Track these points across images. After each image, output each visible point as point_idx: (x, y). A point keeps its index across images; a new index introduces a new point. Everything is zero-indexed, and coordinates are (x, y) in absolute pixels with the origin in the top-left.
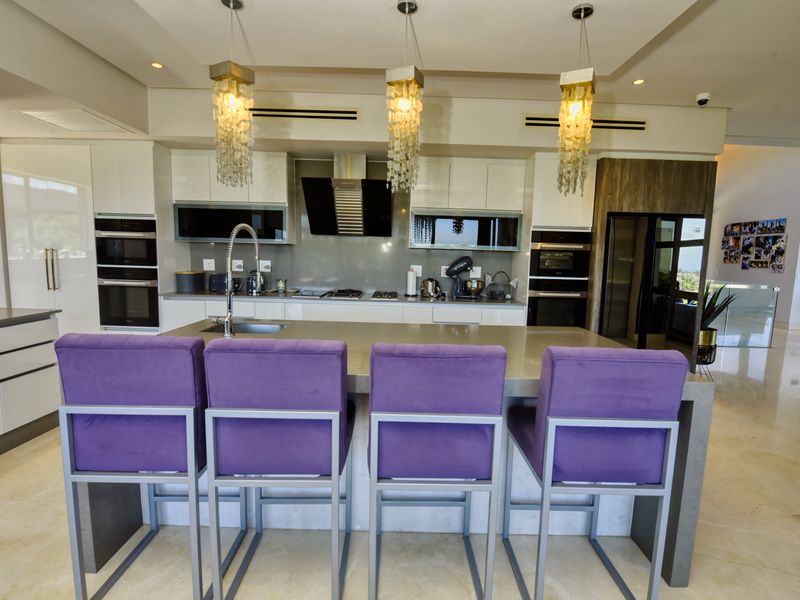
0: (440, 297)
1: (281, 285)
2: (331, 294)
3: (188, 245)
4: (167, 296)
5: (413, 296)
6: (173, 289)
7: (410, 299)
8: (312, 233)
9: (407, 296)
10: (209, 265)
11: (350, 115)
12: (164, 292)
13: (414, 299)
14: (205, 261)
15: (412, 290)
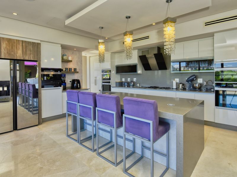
0: (184, 89)
1: (138, 85)
2: (149, 88)
3: (120, 75)
4: (113, 87)
5: (175, 89)
6: (115, 86)
7: (174, 90)
8: (145, 70)
9: (173, 89)
10: (123, 80)
11: (147, 37)
12: (112, 86)
13: (175, 90)
14: (123, 79)
15: (175, 87)
